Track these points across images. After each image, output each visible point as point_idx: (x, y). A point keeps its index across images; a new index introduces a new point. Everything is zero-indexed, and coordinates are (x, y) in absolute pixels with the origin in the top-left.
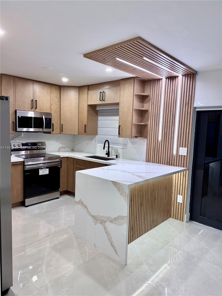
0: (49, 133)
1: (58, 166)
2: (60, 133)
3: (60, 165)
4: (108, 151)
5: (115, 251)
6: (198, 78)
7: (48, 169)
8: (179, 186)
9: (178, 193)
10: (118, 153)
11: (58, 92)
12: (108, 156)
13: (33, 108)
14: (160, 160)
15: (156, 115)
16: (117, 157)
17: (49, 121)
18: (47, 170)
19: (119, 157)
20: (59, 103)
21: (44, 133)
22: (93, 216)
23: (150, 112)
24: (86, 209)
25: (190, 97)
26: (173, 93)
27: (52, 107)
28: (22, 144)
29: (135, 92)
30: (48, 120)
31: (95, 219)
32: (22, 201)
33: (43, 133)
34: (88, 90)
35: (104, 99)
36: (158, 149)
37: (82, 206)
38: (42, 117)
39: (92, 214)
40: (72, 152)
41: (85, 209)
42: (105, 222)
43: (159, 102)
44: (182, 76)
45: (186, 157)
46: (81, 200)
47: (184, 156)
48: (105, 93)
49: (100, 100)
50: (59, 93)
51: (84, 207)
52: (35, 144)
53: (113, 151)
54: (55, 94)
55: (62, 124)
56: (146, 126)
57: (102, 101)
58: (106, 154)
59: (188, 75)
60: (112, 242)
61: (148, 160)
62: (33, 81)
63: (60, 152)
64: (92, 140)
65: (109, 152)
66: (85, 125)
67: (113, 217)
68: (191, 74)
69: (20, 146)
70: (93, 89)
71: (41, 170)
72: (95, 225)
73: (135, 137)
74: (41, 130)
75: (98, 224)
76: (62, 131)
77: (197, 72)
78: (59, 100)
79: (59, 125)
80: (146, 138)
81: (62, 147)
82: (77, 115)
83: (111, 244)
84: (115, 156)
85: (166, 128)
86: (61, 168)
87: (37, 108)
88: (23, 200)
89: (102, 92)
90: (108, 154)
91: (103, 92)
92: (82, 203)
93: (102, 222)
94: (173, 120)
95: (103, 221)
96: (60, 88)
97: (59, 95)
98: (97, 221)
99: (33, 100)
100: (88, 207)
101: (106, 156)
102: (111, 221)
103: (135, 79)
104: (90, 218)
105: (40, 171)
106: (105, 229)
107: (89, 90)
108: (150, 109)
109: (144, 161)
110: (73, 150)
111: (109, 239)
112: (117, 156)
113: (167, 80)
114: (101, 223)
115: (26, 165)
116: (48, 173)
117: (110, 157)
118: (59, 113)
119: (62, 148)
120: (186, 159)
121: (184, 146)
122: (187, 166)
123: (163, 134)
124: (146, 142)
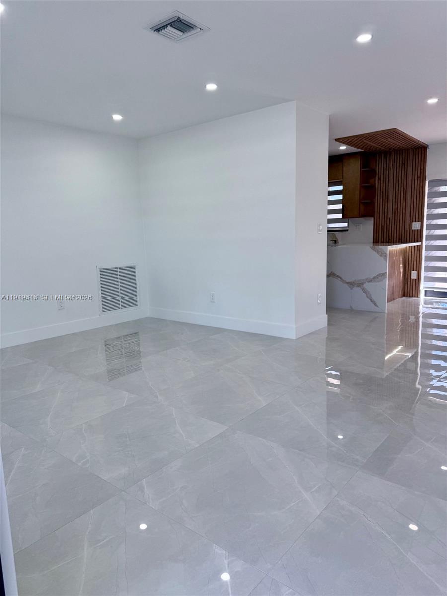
5: (375, 304)
8: (412, 262)
9: (412, 269)
10: (337, 238)
14: (390, 239)
15: (384, 190)
22: (348, 283)
23: (377, 188)
24: (339, 278)
25: (422, 171)
29: (361, 168)
31: (351, 284)
37: (334, 277)
39: (347, 281)
41: (337, 279)
42: (363, 284)
43: (387, 176)
45: (419, 231)
46: (332, 272)
56: (373, 202)
59: (418, 148)
60: (372, 298)
61: (376, 241)
67: (372, 277)
68: (422, 147)
72: (352, 289)
75: (355, 287)
80: (373, 216)
92: (334, 275)
93: (360, 285)
94: (405, 195)
95: (361, 283)
98: (353, 285)
100: (341, 276)
102: (370, 281)
104: (346, 285)
106: (363, 289)
108: (377, 184)
111: (367, 297)
112: (335, 241)
114: (358, 286)
120: (419, 233)
121: (417, 220)
122: (421, 241)
123: (394, 210)
124: (373, 221)
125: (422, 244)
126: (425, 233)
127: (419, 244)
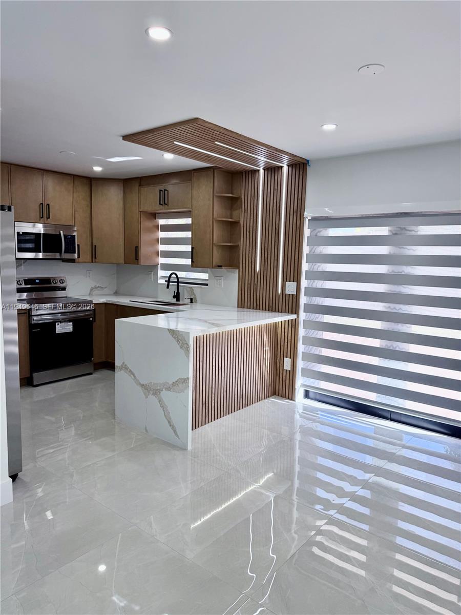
0: (73, 261)
1: (90, 318)
2: (92, 262)
3: (92, 316)
4: (176, 292)
5: (175, 431)
6: (310, 171)
7: (72, 323)
8: (286, 344)
9: (285, 354)
10: (194, 295)
11: (87, 189)
12: (177, 301)
13: (43, 217)
14: (258, 303)
15: (251, 230)
16: (192, 302)
17: (70, 240)
18: (70, 325)
19: (196, 302)
20: (88, 209)
21: (63, 262)
22: (142, 386)
23: (242, 225)
24: (132, 376)
25: (299, 202)
26: (275, 194)
27: (77, 215)
28: (24, 280)
29: (215, 192)
30: (69, 238)
31: (146, 389)
32: (27, 377)
33: (61, 261)
34: (140, 186)
35: (166, 202)
36: (255, 286)
37: (126, 373)
38: (58, 233)
39: (142, 383)
40: (115, 295)
41: (130, 376)
42: (160, 391)
43: (255, 208)
44: (287, 167)
45: (294, 296)
46: (124, 363)
47: (293, 295)
48: (168, 191)
49: (160, 204)
50: (88, 191)
51: (129, 373)
52: (47, 281)
53: (186, 292)
54: (82, 192)
55: (95, 246)
56: (237, 247)
57: (164, 205)
58: (174, 297)
59: (296, 165)
60: (170, 419)
61: (241, 305)
62: (43, 171)
63: (92, 295)
64: (150, 274)
65: (178, 293)
66: (136, 247)
67: (171, 383)
68: (300, 164)
69: (21, 284)
70: (149, 185)
71: (60, 324)
72: (147, 397)
73: (219, 266)
74: (57, 256)
75: (150, 395)
76: (95, 258)
77: (308, 161)
78: (88, 203)
79: (89, 247)
80: (238, 267)
81: (97, 286)
82: (122, 229)
83: (169, 422)
84: (189, 300)
85: (266, 251)
86: (95, 321)
87: (49, 218)
88: (28, 375)
89: (163, 190)
90: (177, 296)
91: (165, 190)
92: (127, 368)
93: (156, 392)
94: (277, 239)
95: (157, 390)
96: (91, 182)
97: (88, 193)
98: (149, 392)
99: (42, 204)
100: (134, 372)
101: (174, 301)
102: (168, 389)
103: (215, 171)
104: (140, 388)
105: (57, 327)
106: (160, 401)
107: (142, 186)
108: (242, 220)
109: (235, 307)
110: (116, 293)
111: (165, 416)
112: (191, 300)
113: (266, 172)
114: (154, 394)
115: (33, 314)
116: (72, 329)
117: (181, 302)
118: (88, 226)
119: (96, 288)
120: (294, 300)
121: (292, 279)
122: (296, 312)
123: (263, 261)
124: (237, 275)
125: (298, 317)
126: (303, 300)
127: (294, 317)
